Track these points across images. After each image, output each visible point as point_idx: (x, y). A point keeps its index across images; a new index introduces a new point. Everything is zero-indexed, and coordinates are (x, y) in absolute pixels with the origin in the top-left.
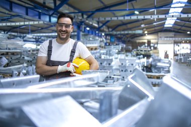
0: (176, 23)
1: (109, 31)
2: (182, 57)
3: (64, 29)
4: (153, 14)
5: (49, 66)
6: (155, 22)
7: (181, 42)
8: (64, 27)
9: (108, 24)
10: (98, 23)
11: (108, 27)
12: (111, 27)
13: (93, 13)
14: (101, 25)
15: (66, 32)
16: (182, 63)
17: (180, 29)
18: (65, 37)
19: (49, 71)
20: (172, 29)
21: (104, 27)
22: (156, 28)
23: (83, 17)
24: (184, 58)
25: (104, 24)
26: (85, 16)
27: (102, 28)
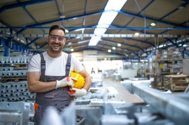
0: (99, 43)
1: (37, 48)
2: (106, 73)
3: (57, 41)
4: (80, 33)
5: (44, 81)
6: (81, 41)
7: (103, 59)
8: (57, 39)
9: (37, 41)
10: (27, 39)
11: (36, 45)
12: (39, 45)
13: (23, 29)
14: (29, 42)
15: (60, 45)
16: (107, 78)
17: (102, 48)
18: (58, 50)
19: (47, 87)
20: (96, 48)
21: (33, 44)
22: (82, 46)
23: (12, 33)
24: (108, 74)
25: (32, 42)
26: (14, 32)
27: (30, 46)
